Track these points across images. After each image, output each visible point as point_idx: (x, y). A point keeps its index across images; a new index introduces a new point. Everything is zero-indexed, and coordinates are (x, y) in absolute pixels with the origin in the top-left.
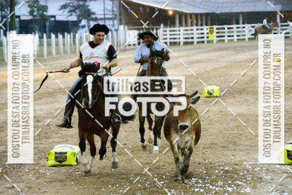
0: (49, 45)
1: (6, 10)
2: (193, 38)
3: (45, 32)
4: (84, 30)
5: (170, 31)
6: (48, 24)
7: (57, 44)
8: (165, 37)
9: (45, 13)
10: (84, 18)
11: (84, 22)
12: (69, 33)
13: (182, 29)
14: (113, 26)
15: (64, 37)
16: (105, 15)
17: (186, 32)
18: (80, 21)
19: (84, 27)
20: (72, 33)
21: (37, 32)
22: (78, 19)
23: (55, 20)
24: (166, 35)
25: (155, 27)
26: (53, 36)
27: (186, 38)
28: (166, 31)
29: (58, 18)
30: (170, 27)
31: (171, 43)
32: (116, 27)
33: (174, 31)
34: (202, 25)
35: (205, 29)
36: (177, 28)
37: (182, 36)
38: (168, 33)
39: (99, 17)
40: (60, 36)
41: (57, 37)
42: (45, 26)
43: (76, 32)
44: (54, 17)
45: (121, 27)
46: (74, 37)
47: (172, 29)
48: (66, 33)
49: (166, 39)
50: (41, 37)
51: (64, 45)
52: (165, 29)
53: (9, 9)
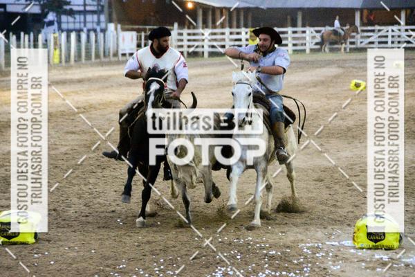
2: (224, 46)
5: (189, 34)
7: (8, 51)
8: (180, 43)
10: (53, 10)
11: (51, 16)
12: (27, 32)
13: (207, 31)
14: (99, 23)
15: (18, 38)
16: (85, 5)
17: (214, 37)
18: (45, 15)
19: (51, 23)
20: (32, 34)
22: (43, 10)
23: (5, 12)
24: (182, 40)
27: (212, 47)
28: (181, 34)
29: (11, 9)
30: (189, 28)
31: (189, 53)
32: (103, 25)
33: (194, 34)
34: (238, 27)
35: (243, 33)
36: (199, 31)
37: (207, 43)
38: (185, 37)
39: (76, 8)
40: (13, 38)
43: (39, 32)
44: (4, 6)
45: (111, 26)
46: (36, 40)
47: (191, 31)
48: (22, 34)
49: (182, 46)
52: (181, 31)
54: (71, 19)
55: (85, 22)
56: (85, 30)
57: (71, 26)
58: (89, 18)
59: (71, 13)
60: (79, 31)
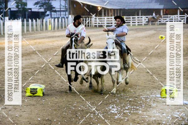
0: (28, 25)
1: (2, 5)
2: (112, 23)
3: (25, 18)
4: (48, 17)
5: (99, 19)
6: (27, 13)
7: (32, 25)
8: (96, 22)
9: (25, 7)
10: (49, 11)
11: (48, 13)
12: (39, 19)
13: (106, 18)
14: (65, 15)
15: (36, 21)
16: (60, 8)
17: (108, 20)
18: (46, 12)
19: (48, 15)
20: (41, 19)
21: (20, 18)
22: (45, 10)
23: (31, 11)
24: (96, 21)
25: (90, 17)
26: (30, 20)
27: (108, 23)
29: (33, 10)
30: (99, 16)
31: (99, 26)
32: (67, 16)
33: (101, 19)
36: (103, 17)
37: (105, 22)
38: (97, 20)
39: (57, 10)
40: (34, 21)
41: (32, 21)
42: (25, 15)
43: (44, 18)
44: (31, 9)
45: (70, 16)
46: (43, 21)
47: (100, 18)
48: (37, 19)
49: (96, 23)
50: (23, 21)
51: (36, 25)
52: (96, 18)
53: (4, 4)
54: (55, 14)
55: (60, 15)
56: (61, 17)
57: (55, 16)
58: (62, 13)
59: (55, 11)
60: (58, 18)
